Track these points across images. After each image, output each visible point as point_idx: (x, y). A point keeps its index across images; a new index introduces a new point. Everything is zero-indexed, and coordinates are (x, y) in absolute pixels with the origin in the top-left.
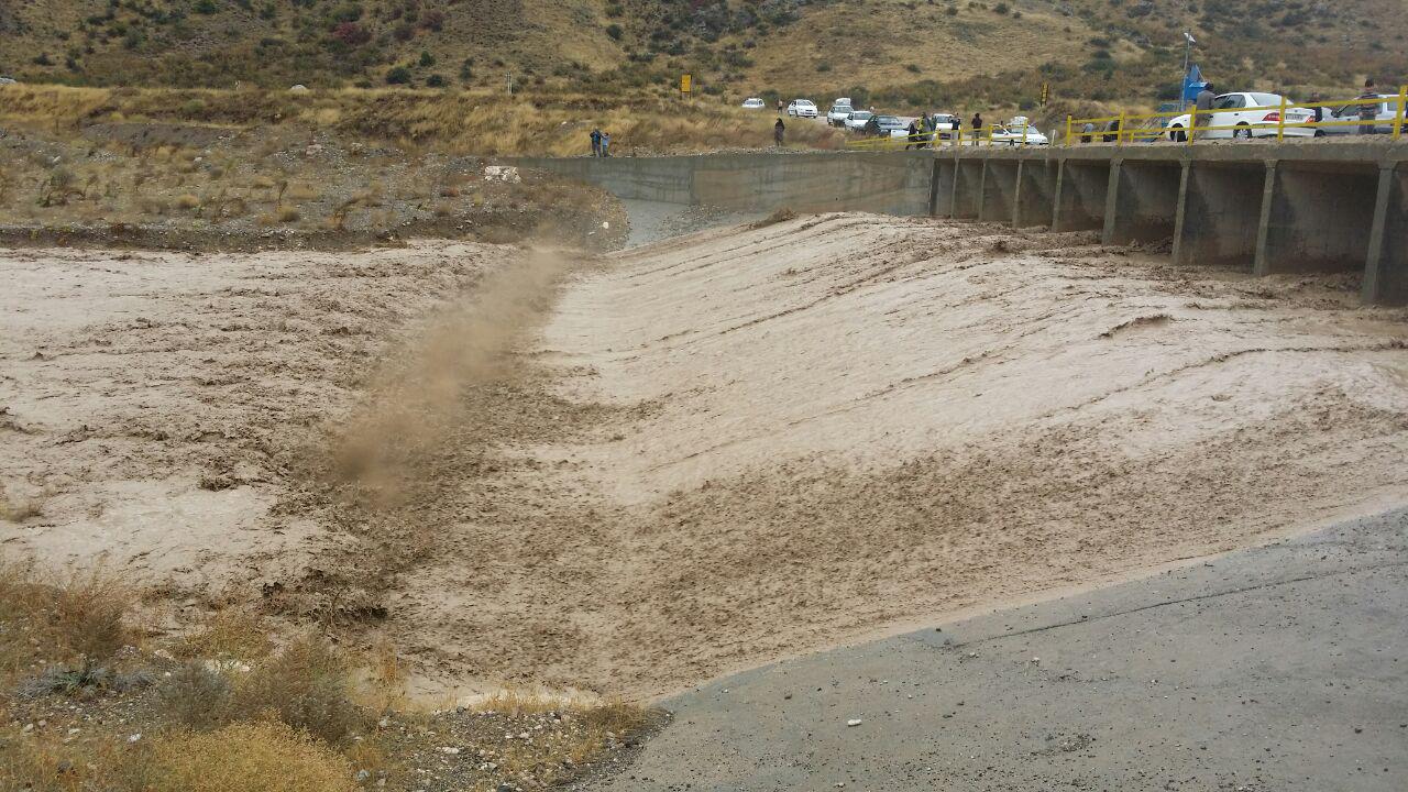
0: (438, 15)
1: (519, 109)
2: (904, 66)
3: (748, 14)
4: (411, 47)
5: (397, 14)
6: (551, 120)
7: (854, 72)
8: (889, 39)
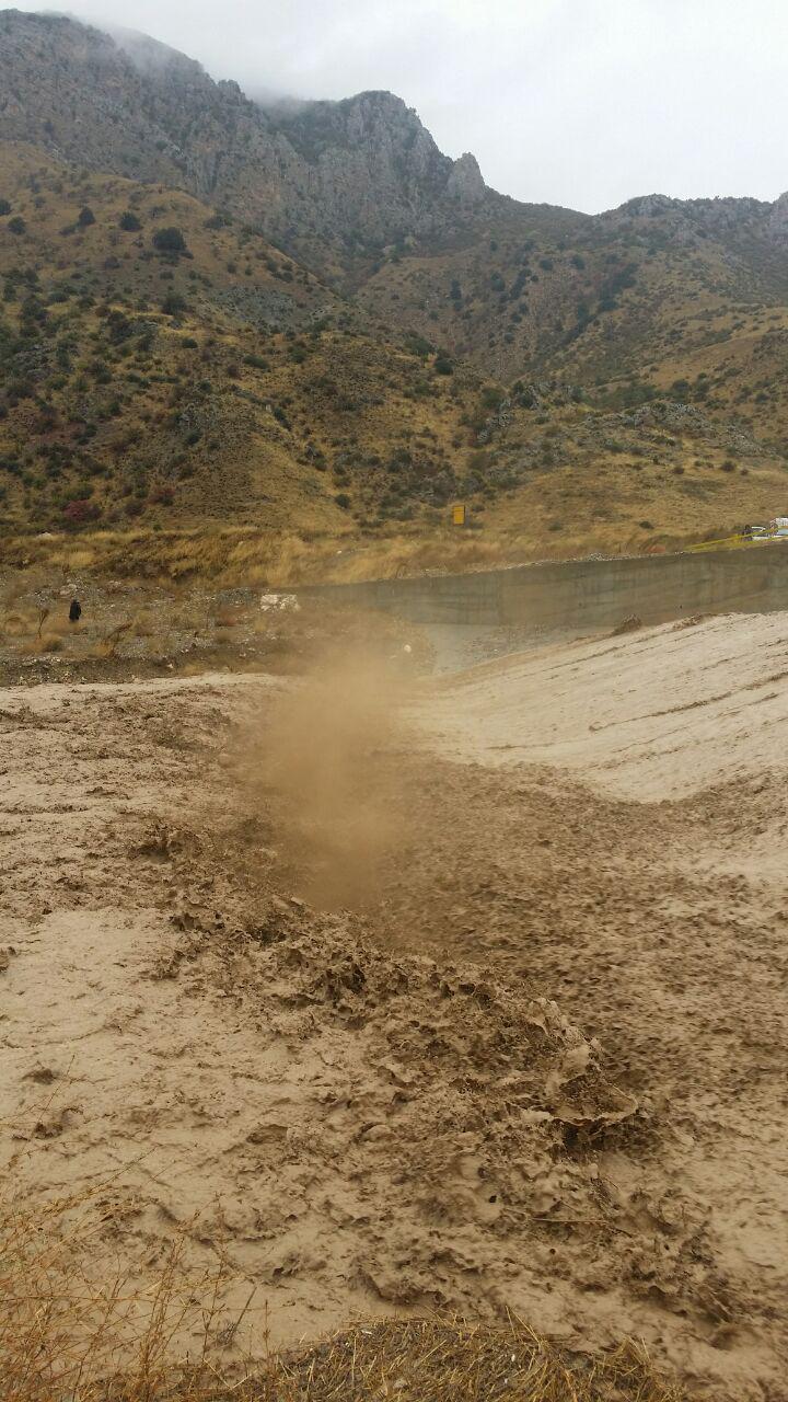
0: (168, 491)
1: (287, 543)
2: (636, 523)
3: (475, 480)
4: (141, 522)
5: (128, 491)
6: (324, 550)
7: (586, 530)
8: (618, 497)
